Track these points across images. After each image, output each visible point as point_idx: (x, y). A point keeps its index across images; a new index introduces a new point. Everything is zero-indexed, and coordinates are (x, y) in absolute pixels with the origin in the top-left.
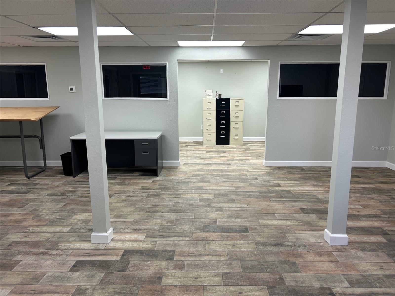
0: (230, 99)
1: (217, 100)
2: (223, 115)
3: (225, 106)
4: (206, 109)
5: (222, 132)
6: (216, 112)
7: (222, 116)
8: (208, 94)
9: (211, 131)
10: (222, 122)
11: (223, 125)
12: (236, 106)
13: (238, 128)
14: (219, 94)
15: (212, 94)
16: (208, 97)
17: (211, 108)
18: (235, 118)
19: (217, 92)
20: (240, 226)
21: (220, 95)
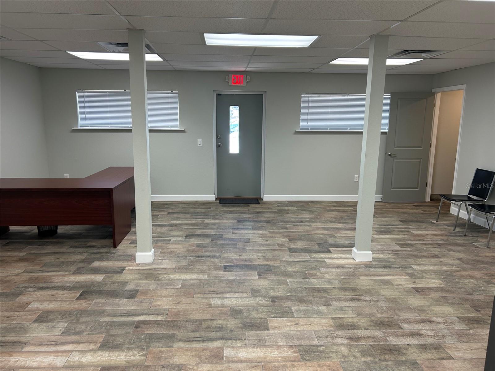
20: (231, 271)
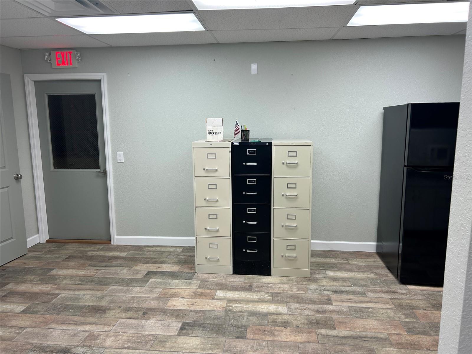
0: (270, 144)
1: (233, 146)
2: (251, 188)
3: (255, 164)
4: (203, 173)
5: (250, 239)
6: (229, 182)
7: (248, 193)
8: (209, 128)
9: (218, 234)
10: (250, 211)
11: (252, 217)
12: (290, 166)
13: (297, 229)
14: (242, 131)
15: (219, 128)
16: (210, 137)
17: (217, 170)
18: (286, 198)
19: (237, 124)
21: (246, 133)
